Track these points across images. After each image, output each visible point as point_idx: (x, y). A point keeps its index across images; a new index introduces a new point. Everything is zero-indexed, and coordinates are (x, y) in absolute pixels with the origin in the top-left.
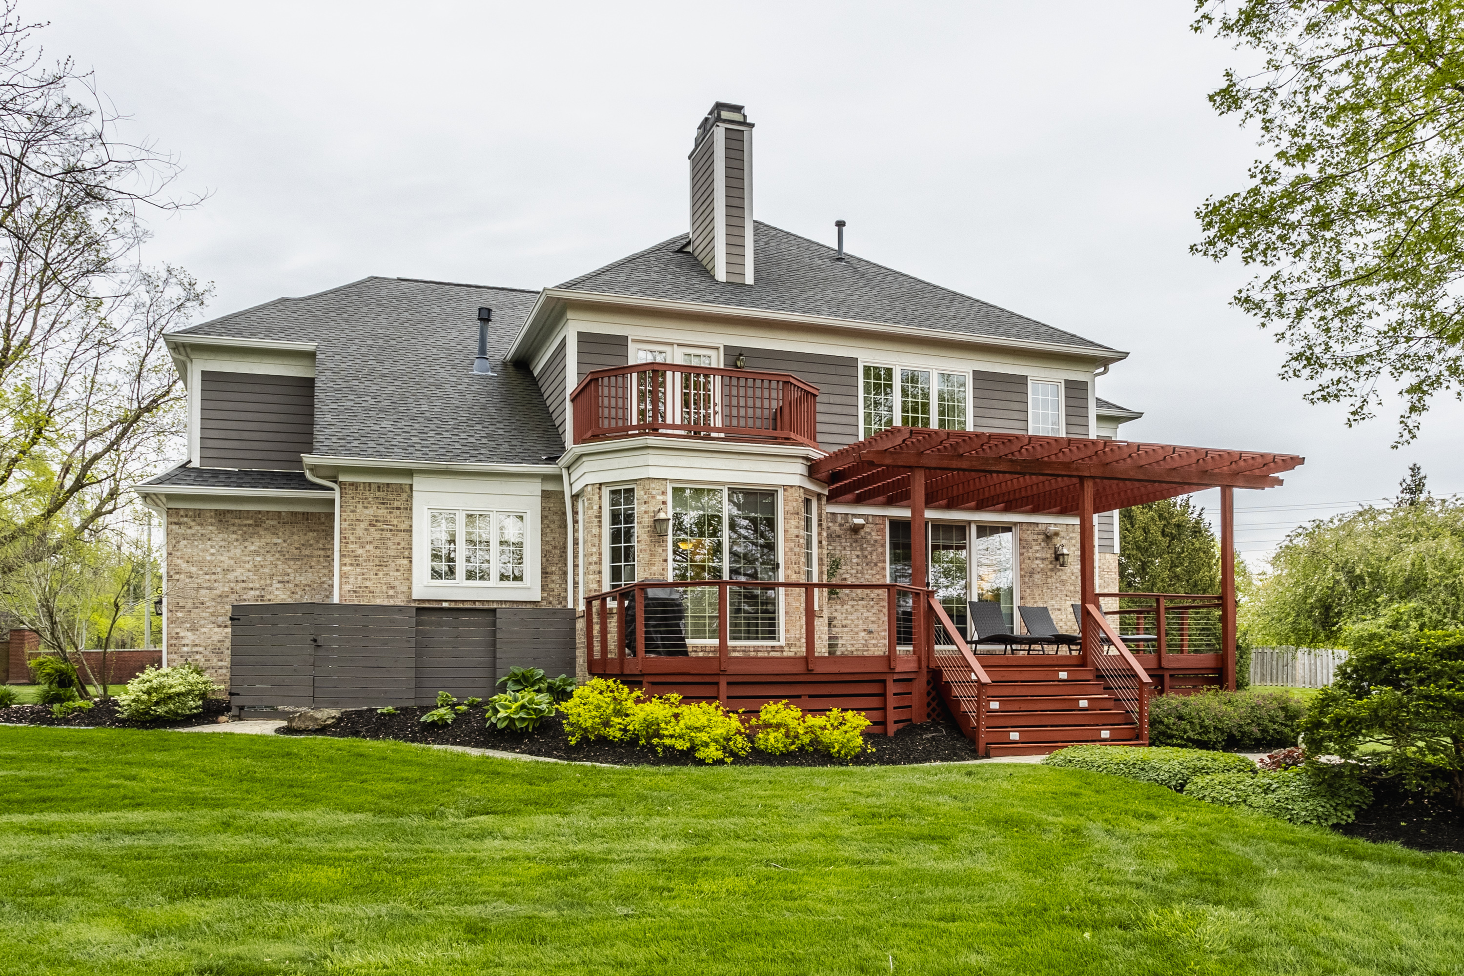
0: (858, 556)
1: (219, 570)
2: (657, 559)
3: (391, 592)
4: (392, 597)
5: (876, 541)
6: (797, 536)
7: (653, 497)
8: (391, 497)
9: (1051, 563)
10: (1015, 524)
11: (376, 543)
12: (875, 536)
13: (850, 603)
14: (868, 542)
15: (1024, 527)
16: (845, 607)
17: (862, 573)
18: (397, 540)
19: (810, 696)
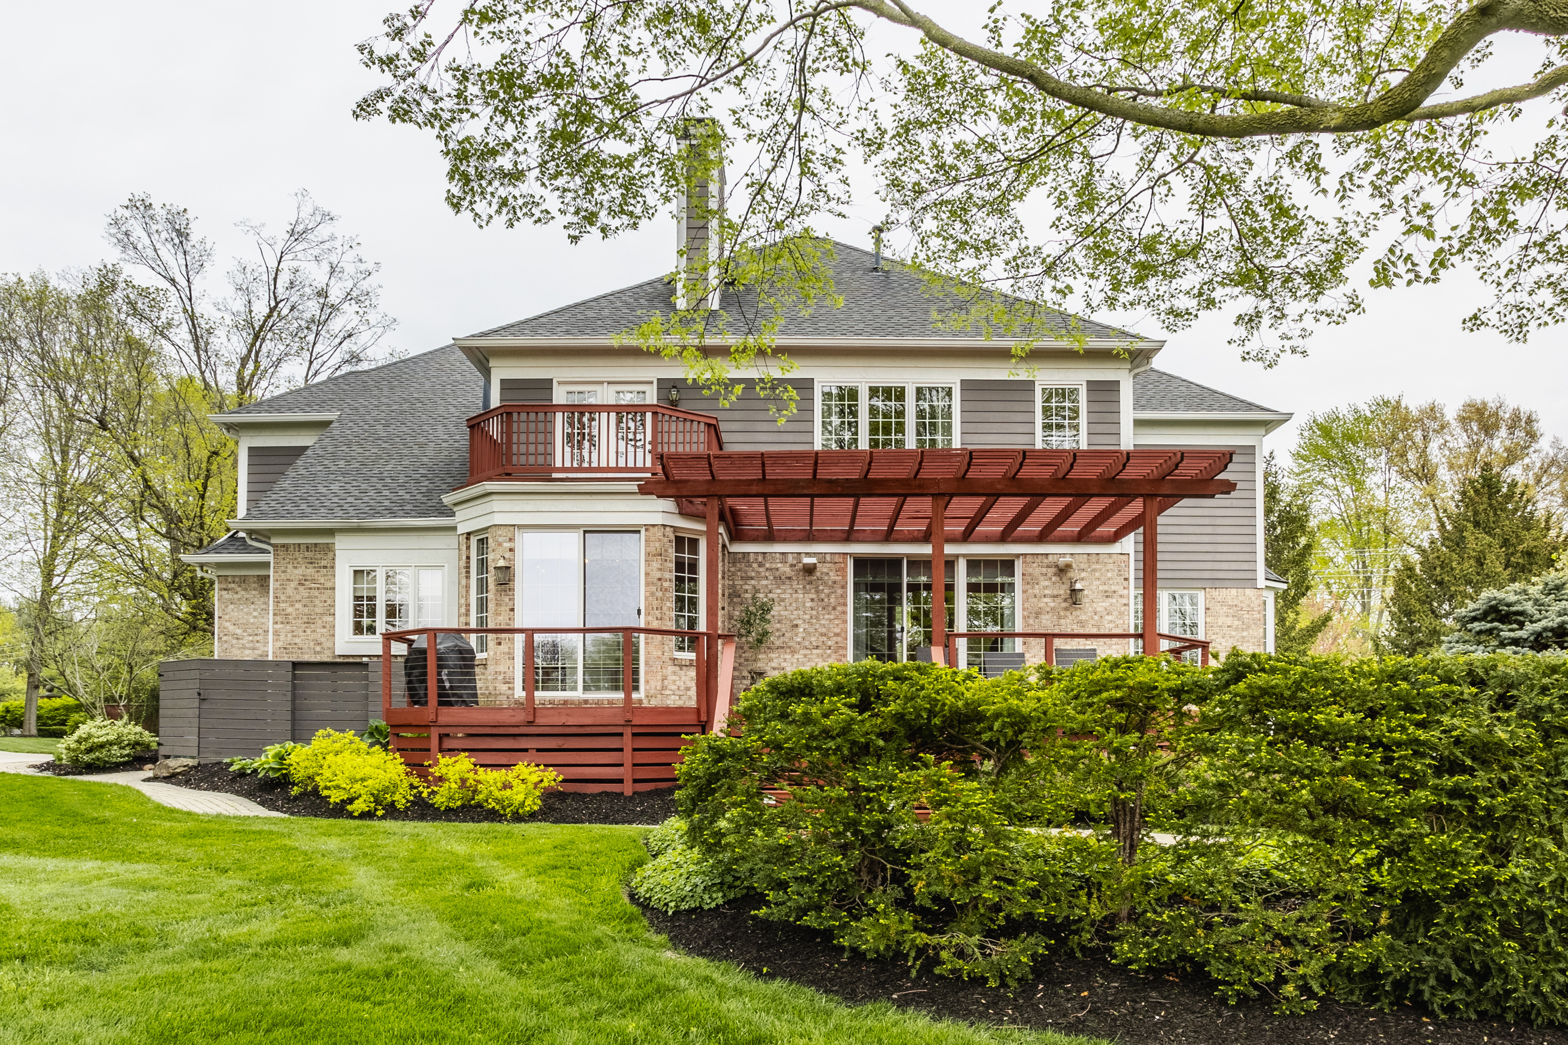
0: (812, 600)
1: (260, 631)
2: (503, 608)
3: (318, 648)
4: (319, 653)
5: (835, 582)
6: (660, 579)
7: (500, 544)
8: (318, 556)
9: (1065, 600)
10: (1018, 556)
11: (304, 601)
12: (833, 576)
13: (802, 652)
14: (825, 584)
15: (1029, 559)
16: (796, 656)
17: (817, 618)
18: (323, 598)
19: (539, 750)
